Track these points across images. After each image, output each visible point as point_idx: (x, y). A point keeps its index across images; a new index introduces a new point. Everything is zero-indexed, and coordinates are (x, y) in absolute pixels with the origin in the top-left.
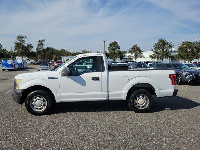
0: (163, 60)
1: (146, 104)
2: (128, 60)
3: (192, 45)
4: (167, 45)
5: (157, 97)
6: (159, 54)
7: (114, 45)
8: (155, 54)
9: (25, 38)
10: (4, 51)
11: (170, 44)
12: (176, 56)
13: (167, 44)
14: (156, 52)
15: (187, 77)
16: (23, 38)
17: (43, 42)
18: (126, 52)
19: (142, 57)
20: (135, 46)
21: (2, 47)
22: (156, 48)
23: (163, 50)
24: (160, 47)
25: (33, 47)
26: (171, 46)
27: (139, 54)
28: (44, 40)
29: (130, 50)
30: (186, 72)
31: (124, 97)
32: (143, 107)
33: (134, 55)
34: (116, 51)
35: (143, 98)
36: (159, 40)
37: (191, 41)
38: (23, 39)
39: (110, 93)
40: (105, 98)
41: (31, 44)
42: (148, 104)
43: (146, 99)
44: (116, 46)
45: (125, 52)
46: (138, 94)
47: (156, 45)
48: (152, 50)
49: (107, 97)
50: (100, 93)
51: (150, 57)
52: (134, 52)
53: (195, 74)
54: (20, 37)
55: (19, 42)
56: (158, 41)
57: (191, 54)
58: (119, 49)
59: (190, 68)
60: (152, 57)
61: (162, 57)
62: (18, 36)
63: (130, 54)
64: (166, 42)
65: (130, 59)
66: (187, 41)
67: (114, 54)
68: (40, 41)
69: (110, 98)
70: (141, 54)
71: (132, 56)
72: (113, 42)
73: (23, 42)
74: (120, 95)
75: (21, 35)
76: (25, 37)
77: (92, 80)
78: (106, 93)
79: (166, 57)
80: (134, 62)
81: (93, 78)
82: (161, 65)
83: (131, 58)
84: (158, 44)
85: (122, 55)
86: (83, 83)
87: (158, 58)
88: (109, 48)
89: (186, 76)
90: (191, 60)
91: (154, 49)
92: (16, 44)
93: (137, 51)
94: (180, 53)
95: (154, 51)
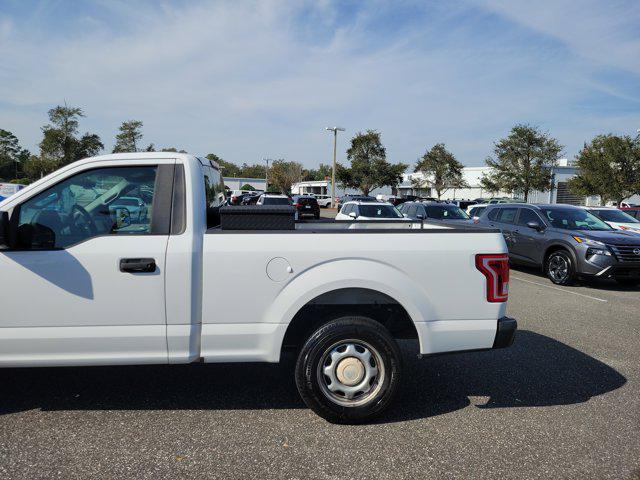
0: (526, 195)
1: (373, 381)
2: (415, 194)
3: (624, 149)
4: (541, 146)
5: (422, 352)
6: (512, 175)
7: (367, 144)
8: (499, 176)
9: (76, 115)
10: (25, 155)
11: (548, 144)
12: (571, 184)
13: (539, 142)
14: (503, 168)
15: (593, 259)
16: (70, 114)
17: (136, 130)
18: (405, 167)
19: (459, 185)
20: (437, 148)
21: (19, 144)
22: (502, 156)
23: (526, 163)
24: (518, 154)
25: (102, 146)
26: (553, 151)
27: (450, 174)
28: (137, 124)
29: (422, 160)
30: (589, 241)
31: (269, 351)
32: (359, 395)
33: (432, 178)
34: (373, 164)
35: (358, 354)
36: (515, 130)
37: (621, 134)
38: (70, 119)
39: (207, 330)
40: (182, 355)
41: (95, 136)
42: (381, 382)
43: (373, 362)
44: (373, 148)
45: (402, 168)
46: (337, 340)
47: (504, 146)
48: (489, 163)
49: (191, 350)
50: (158, 331)
51: (483, 185)
52: (433, 168)
53: (623, 247)
54: (60, 112)
55: (56, 126)
56: (511, 134)
57: (620, 177)
58: (383, 156)
59: (606, 227)
60: (489, 185)
61: (522, 184)
62: (54, 107)
63: (419, 175)
64: (538, 137)
65: (420, 190)
66: (605, 133)
67: (367, 172)
68: (125, 126)
69: (209, 354)
70: (457, 177)
71: (428, 182)
72: (365, 133)
73: (69, 127)
74: (252, 341)
75: (63, 106)
76: (77, 111)
77: (124, 269)
78: (186, 330)
79: (535, 187)
80: (433, 199)
81: (128, 261)
82: (505, 212)
83: (424, 186)
84: (510, 143)
85: (394, 178)
86: (78, 282)
87: (509, 188)
88: (349, 151)
89: (589, 254)
90: (618, 198)
91: (495, 158)
92: (46, 133)
93: (443, 164)
94: (583, 174)
95: (497, 166)
